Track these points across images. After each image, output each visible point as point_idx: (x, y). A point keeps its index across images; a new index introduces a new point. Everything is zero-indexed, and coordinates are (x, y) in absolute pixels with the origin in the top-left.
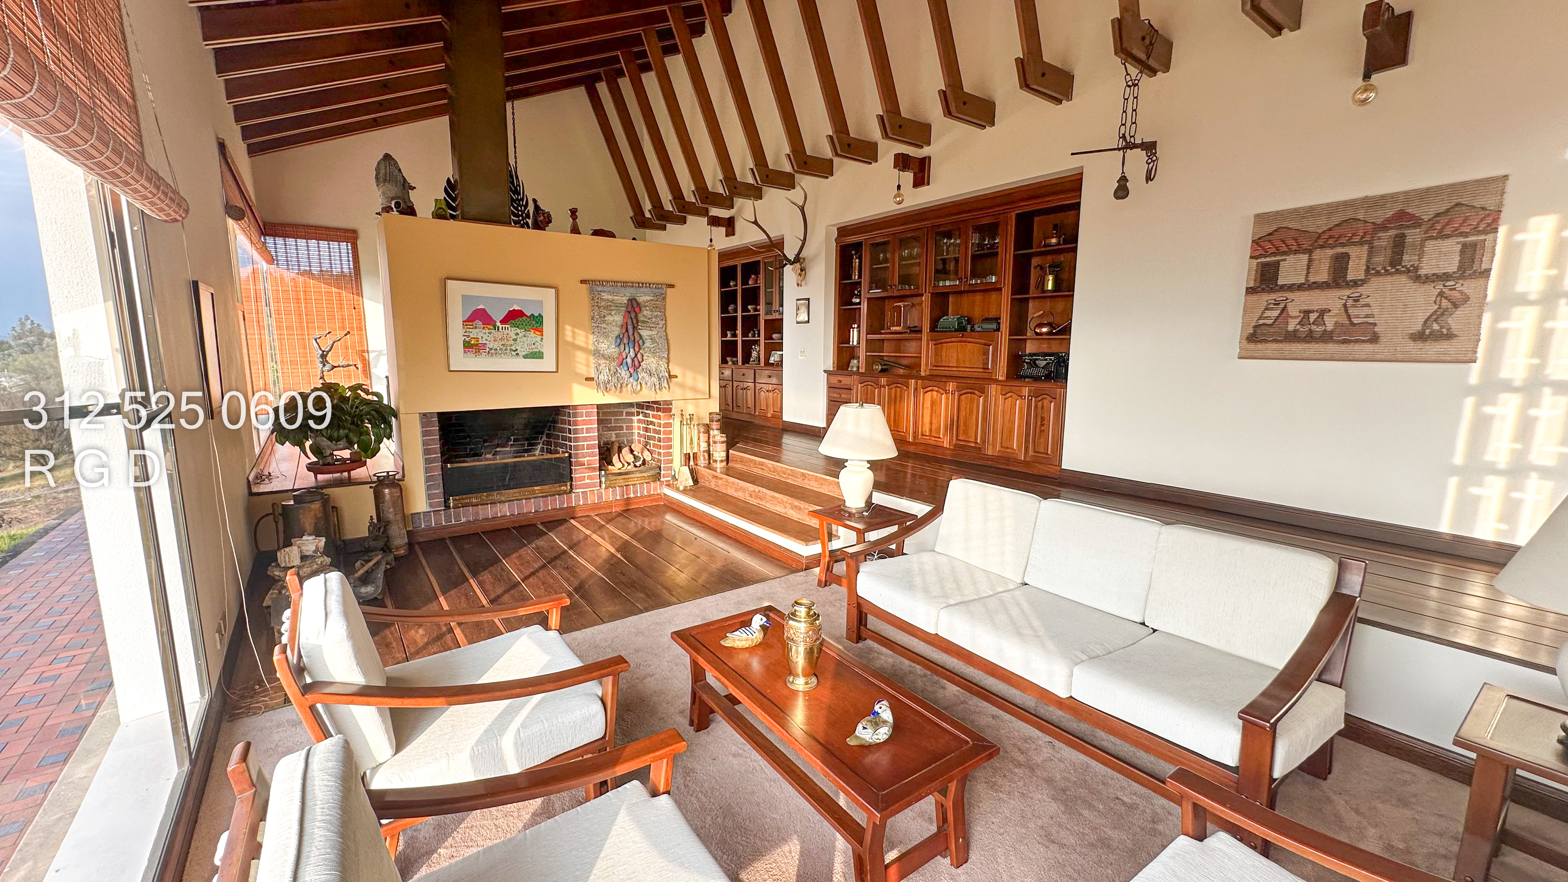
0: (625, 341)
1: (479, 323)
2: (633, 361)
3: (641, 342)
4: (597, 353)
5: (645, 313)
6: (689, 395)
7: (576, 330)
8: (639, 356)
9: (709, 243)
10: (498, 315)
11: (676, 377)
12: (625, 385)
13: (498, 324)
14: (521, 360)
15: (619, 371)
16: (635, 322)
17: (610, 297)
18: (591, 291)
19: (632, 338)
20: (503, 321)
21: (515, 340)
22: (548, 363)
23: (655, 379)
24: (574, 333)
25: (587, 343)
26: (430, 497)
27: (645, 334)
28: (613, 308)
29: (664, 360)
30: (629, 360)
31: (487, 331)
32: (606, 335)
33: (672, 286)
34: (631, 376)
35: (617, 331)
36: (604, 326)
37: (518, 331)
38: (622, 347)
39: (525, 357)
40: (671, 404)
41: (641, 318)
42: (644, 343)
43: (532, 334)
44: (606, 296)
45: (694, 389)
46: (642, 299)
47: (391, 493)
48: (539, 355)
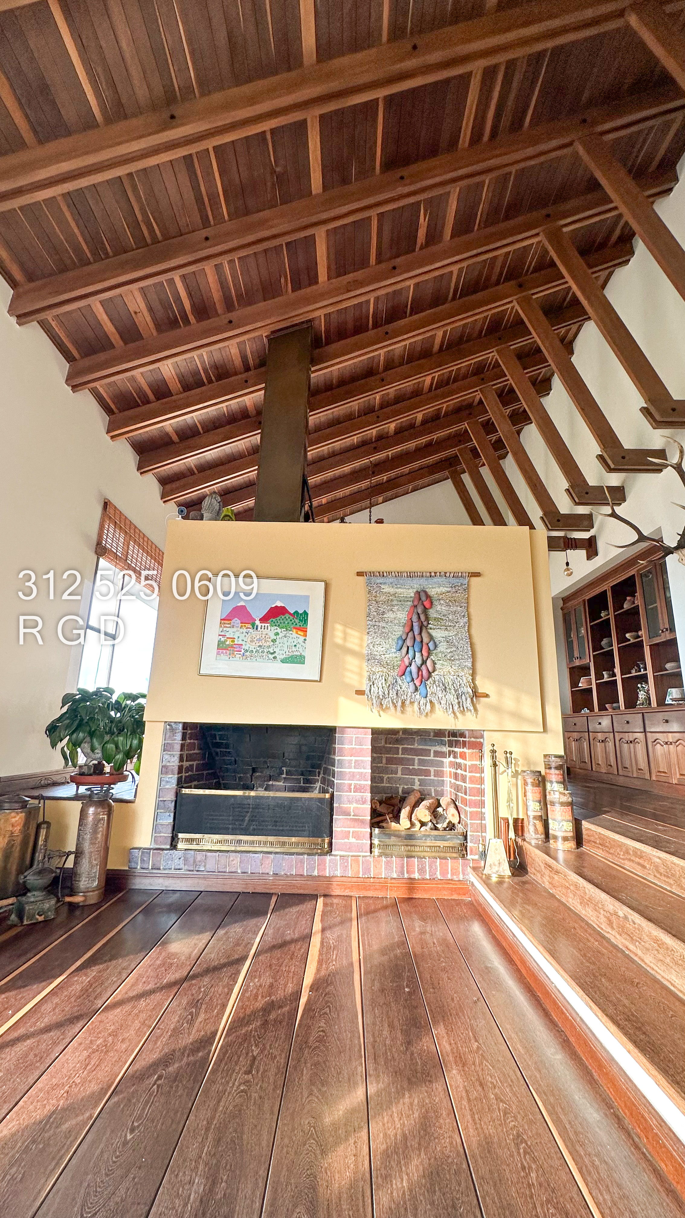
0: (409, 642)
1: (236, 621)
2: (419, 669)
3: (431, 645)
4: (370, 658)
5: (439, 608)
6: (510, 725)
7: (349, 631)
8: (429, 663)
9: (565, 567)
10: (258, 613)
11: (487, 696)
12: (408, 702)
13: (257, 622)
14: (278, 665)
15: (400, 682)
16: (423, 618)
17: (392, 590)
18: (369, 584)
19: (418, 639)
20: (264, 620)
21: (274, 641)
22: (310, 670)
23: (451, 697)
24: (345, 633)
25: (361, 646)
26: (156, 828)
27: (439, 635)
28: (395, 602)
29: (466, 670)
30: (414, 668)
31: (245, 630)
32: (385, 636)
33: (477, 575)
34: (416, 689)
35: (399, 631)
36: (382, 624)
37: (279, 630)
38: (404, 650)
39: (283, 661)
40: (482, 737)
41: (432, 613)
42: (436, 646)
43: (294, 634)
44: (386, 589)
45: (517, 716)
46: (432, 592)
47: (96, 814)
48: (299, 660)
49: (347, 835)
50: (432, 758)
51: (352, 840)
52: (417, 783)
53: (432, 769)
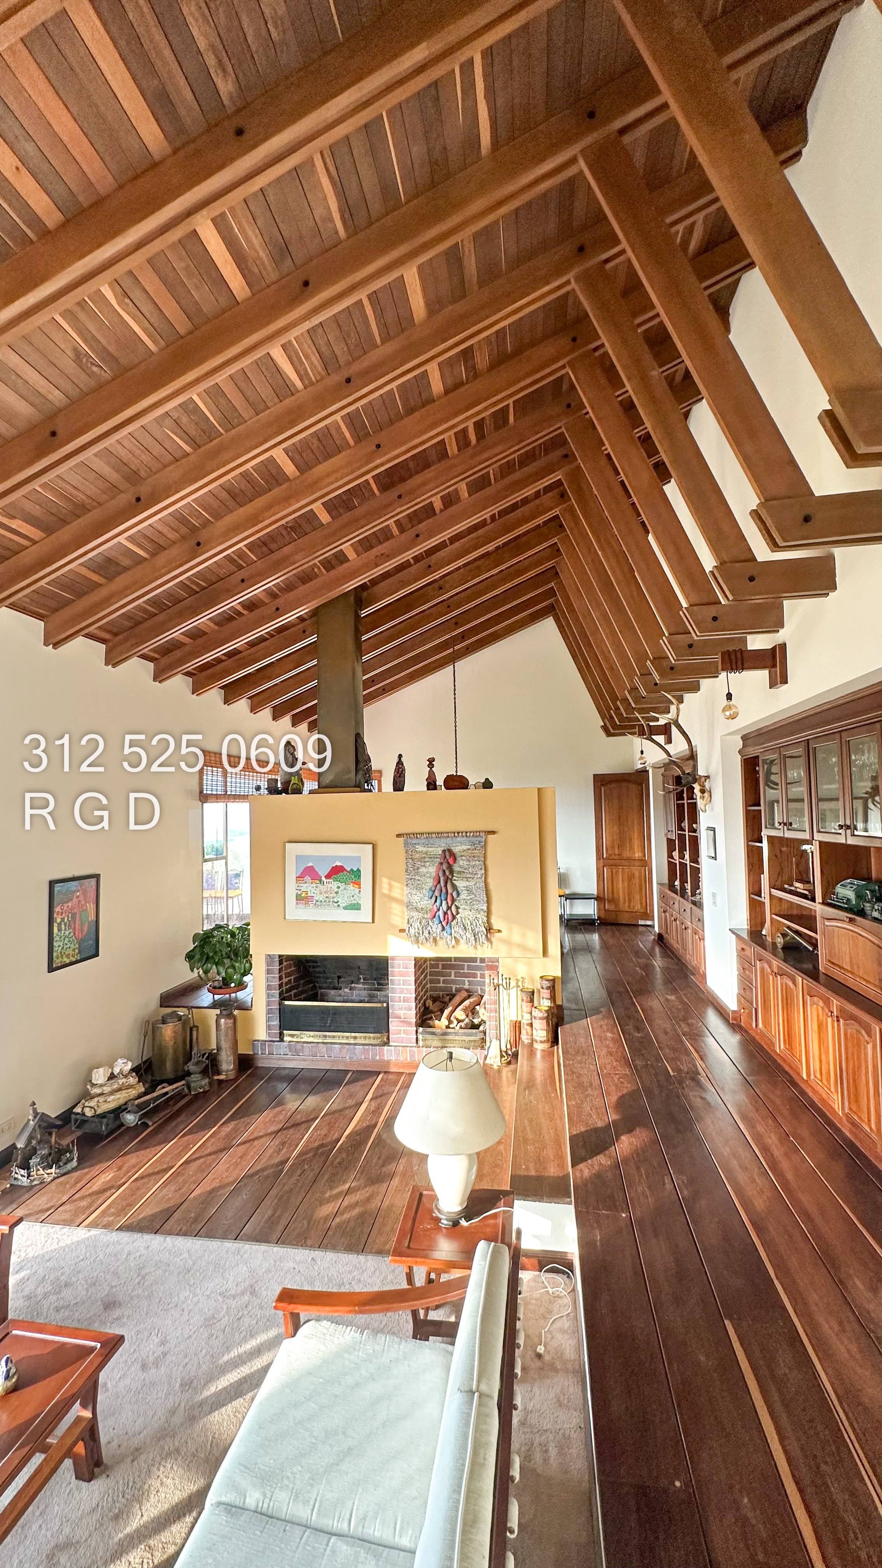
0: (437, 893)
1: (308, 878)
2: (445, 913)
3: (455, 894)
4: (409, 905)
5: (461, 863)
6: (516, 953)
7: (393, 883)
8: (453, 908)
9: (640, 755)
10: (323, 872)
11: (499, 931)
12: (438, 938)
13: (323, 879)
14: (341, 911)
15: (431, 923)
16: (447, 873)
17: (425, 849)
18: (406, 844)
19: (444, 891)
20: (328, 876)
21: (337, 893)
22: (365, 915)
23: (469, 935)
24: (390, 885)
25: (402, 895)
26: (269, 1027)
27: (461, 885)
28: (427, 859)
29: (482, 913)
30: (441, 913)
31: (315, 885)
32: (419, 888)
33: (493, 832)
34: (443, 929)
35: (430, 883)
36: (417, 878)
37: (340, 884)
38: (434, 899)
39: (345, 908)
40: (498, 961)
41: (456, 868)
42: (458, 894)
43: (351, 887)
44: (420, 848)
45: (524, 948)
46: (456, 850)
47: (226, 1024)
48: (356, 907)
49: (399, 1032)
50: (478, 964)
51: (403, 1035)
52: (467, 983)
53: (478, 973)
